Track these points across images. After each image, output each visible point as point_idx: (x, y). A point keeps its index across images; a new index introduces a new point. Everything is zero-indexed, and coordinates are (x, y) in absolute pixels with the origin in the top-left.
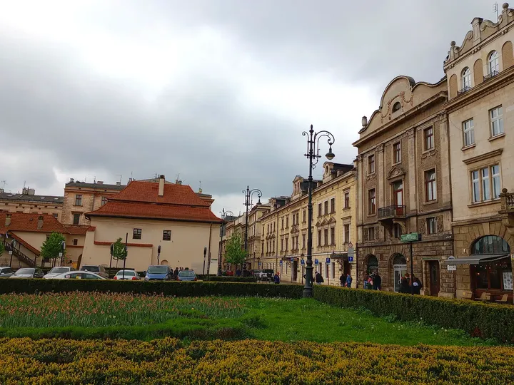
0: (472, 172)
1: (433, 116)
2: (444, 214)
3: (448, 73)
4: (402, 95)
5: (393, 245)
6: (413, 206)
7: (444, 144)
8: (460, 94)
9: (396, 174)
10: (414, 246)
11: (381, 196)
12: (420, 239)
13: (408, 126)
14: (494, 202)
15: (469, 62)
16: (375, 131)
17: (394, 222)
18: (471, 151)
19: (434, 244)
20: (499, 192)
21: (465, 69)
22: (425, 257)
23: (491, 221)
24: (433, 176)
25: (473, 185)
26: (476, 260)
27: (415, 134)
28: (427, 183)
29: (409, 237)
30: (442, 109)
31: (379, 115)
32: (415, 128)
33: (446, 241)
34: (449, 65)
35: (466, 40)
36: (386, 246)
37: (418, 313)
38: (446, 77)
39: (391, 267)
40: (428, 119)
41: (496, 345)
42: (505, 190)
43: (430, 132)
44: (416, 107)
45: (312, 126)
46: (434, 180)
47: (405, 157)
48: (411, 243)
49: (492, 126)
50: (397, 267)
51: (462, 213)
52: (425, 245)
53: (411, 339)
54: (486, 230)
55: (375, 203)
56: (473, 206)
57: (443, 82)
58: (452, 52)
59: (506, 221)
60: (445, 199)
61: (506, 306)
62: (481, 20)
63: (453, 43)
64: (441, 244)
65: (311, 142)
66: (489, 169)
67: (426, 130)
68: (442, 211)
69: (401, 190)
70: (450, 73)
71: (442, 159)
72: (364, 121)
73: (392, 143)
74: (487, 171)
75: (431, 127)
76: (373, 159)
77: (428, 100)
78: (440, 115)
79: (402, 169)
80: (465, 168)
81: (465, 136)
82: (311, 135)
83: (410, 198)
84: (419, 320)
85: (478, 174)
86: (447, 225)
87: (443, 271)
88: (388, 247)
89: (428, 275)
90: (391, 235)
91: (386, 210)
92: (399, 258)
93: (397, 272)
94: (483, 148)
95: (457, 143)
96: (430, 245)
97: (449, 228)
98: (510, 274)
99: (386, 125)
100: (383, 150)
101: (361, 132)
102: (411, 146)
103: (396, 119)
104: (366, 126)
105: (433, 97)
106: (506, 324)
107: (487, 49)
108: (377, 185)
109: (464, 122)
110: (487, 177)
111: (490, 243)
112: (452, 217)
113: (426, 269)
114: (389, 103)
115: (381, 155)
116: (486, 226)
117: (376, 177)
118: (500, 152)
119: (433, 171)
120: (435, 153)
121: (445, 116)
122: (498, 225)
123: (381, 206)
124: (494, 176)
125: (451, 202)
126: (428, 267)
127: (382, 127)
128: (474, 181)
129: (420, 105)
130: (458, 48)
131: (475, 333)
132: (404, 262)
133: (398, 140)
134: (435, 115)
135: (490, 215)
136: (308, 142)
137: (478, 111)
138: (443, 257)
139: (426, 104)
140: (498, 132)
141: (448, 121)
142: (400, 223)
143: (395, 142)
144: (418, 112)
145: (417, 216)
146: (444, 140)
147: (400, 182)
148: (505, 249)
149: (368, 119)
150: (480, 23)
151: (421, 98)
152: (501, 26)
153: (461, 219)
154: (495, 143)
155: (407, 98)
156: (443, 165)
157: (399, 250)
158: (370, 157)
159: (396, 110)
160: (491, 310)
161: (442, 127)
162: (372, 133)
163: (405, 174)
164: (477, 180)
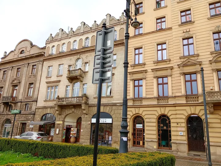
0: (48, 87)
1: (37, 61)
2: (33, 103)
3: (47, 45)
4: (26, 48)
5: (6, 114)
6: (20, 97)
7: (39, 73)
8: (50, 55)
9: (16, 82)
10: (16, 116)
11: (6, 91)
12: (20, 113)
13: (26, 62)
14: (54, 100)
15: (56, 44)
16: (10, 60)
17: (10, 104)
18: (49, 78)
19: (26, 115)
20: (56, 96)
21: (54, 46)
22: (20, 121)
23: (51, 107)
24: (32, 86)
25: (48, 92)
26: (42, 123)
27: (28, 66)
28: (29, 88)
29: (15, 111)
30: (42, 59)
31: (13, 53)
32: (29, 64)
33: (32, 114)
34: (48, 42)
35: (56, 35)
36: (3, 115)
37: (11, 148)
38: (46, 46)
39: (3, 125)
40: (36, 61)
41: (43, 160)
42: (58, 96)
43: (35, 67)
44: (31, 55)
46: (32, 88)
47: (22, 75)
48: (16, 114)
49: (59, 71)
50: (6, 125)
51: (41, 103)
52: (22, 116)
53: (5, 160)
54: (48, 111)
55: (2, 94)
56: (45, 101)
57: (44, 48)
58: (50, 38)
59: (56, 108)
60: (35, 96)
61: (50, 142)
62: (63, 30)
63: (51, 35)
64: (29, 115)
66: (51, 87)
67: (33, 66)
68: (33, 101)
69: (16, 90)
70: (48, 46)
71: (37, 80)
72: (5, 54)
73: (17, 67)
74: (54, 87)
75: (36, 65)
76: (6, 72)
77: (37, 54)
78: (40, 61)
79: (19, 80)
80: (46, 85)
81: (48, 72)
83: (20, 94)
84: (12, 150)
85: (50, 88)
86: (34, 108)
87: (28, 128)
88: (4, 116)
89: (21, 129)
90: (7, 110)
91: (7, 98)
92: (8, 121)
93: (6, 128)
94: (54, 79)
95: (44, 74)
96: (24, 116)
97: (34, 109)
98: (54, 129)
99: (16, 58)
100: (12, 69)
101: (2, 58)
102: (25, 71)
103: (21, 57)
104: (5, 57)
105: (39, 53)
106: (48, 150)
107: (63, 42)
108: (5, 85)
109: (49, 67)
110: (53, 90)
111: (49, 116)
112: (37, 104)
113: (20, 126)
114: (19, 49)
115: (10, 72)
116: (49, 109)
117: (5, 81)
118: (59, 81)
119: (33, 83)
120: (35, 76)
121: (42, 62)
122: (53, 109)
123: (5, 95)
124: (55, 90)
125: (37, 98)
126: (21, 125)
127: (13, 59)
128: (48, 91)
129: (33, 54)
130: (52, 37)
131: (35, 155)
132: (10, 123)
133: (20, 67)
134: (38, 61)
135: (51, 105)
137: (55, 63)
138: (29, 121)
139: (35, 55)
140: (60, 74)
141: (43, 64)
142: (13, 105)
143: (18, 67)
144: (31, 57)
145: (21, 102)
146: (40, 72)
147: (17, 86)
148: (54, 119)
149: (7, 53)
150: (62, 31)
151: (34, 52)
152: (69, 35)
153: (40, 105)
154: (58, 77)
155: (28, 50)
156: (37, 82)
157: (9, 117)
158: (4, 71)
159: (22, 53)
160: (43, 144)
161: (40, 66)
162: (8, 60)
163: (20, 83)
164: (49, 91)
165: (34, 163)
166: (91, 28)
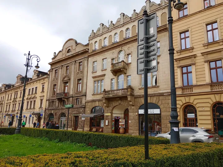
0: (95, 81)
1: (83, 58)
2: (83, 97)
3: (90, 41)
4: (72, 46)
5: (61, 109)
6: (71, 93)
7: (86, 69)
8: (93, 51)
9: (66, 79)
10: (70, 109)
11: (59, 88)
12: (73, 107)
13: (73, 60)
14: (101, 94)
15: (98, 39)
16: (59, 59)
17: (63, 99)
18: (95, 73)
19: (78, 109)
20: (103, 90)
21: (96, 42)
22: (74, 114)
23: (99, 100)
24: (81, 82)
25: (94, 87)
26: (92, 115)
27: (75, 63)
28: (78, 84)
29: (69, 106)
30: (86, 55)
31: (61, 53)
32: (75, 61)
33: (82, 108)
34: (91, 38)
35: (97, 31)
36: (58, 109)
37: (68, 138)
38: (89, 43)
39: (59, 118)
40: (81, 58)
41: (96, 149)
42: (105, 90)
43: (81, 64)
44: (77, 53)
45: (29, 52)
46: (81, 83)
47: (70, 73)
48: (69, 108)
49: (103, 65)
50: (61, 119)
51: (89, 97)
52: (74, 109)
53: (64, 149)
54: (97, 104)
55: (56, 91)
56: (93, 95)
57: (88, 45)
58: (92, 34)
59: (104, 101)
60: (84, 91)
61: (101, 133)
62: (103, 24)
63: (93, 31)
64: (80, 109)
65: (28, 59)
66: (97, 82)
67: (79, 63)
68: (82, 96)
69: (67, 86)
70: (91, 42)
71: (84, 75)
72: (55, 55)
73: (66, 66)
74: (100, 81)
75: (82, 62)
76: (57, 71)
77: (82, 51)
78: (85, 57)
79: (69, 77)
80: (92, 80)
81: (93, 67)
82: (29, 56)
83: (71, 89)
84: (68, 141)
85: (96, 82)
86: (84, 102)
87: (80, 120)
88: (59, 110)
89: (74, 122)
90: (61, 105)
91: (60, 94)
92: (63, 115)
93: (62, 121)
94: (99, 73)
95: (90, 70)
96: (76, 109)
97: (84, 103)
98: (103, 121)
99: (64, 57)
100: (62, 68)
101: (53, 59)
102: (73, 68)
103: (68, 56)
104: (55, 57)
105: (83, 50)
106: (100, 140)
107: (104, 36)
108: (57, 83)
109: (94, 62)
110: (99, 84)
111: (98, 109)
112: (86, 98)
113: (73, 119)
114: (66, 49)
115: (60, 70)
116: (97, 102)
117: (57, 79)
118: (104, 75)
119: (80, 79)
120: (82, 72)
121: (87, 58)
122: (101, 102)
123: (58, 92)
124: (102, 84)
125: (86, 92)
126: (74, 118)
127: (62, 58)
128: (95, 85)
129: (78, 52)
130: (94, 33)
131: (89, 144)
132: (65, 116)
133: (68, 65)
134: (84, 57)
135: (99, 98)
136: (27, 59)
137: (99, 58)
138: (81, 114)
139: (80, 52)
140: (105, 68)
141: (88, 60)
142: (66, 100)
143: (67, 65)
144: (77, 55)
145: (73, 97)
146: (86, 68)
147: (67, 82)
148: (103, 111)
149: (57, 54)
150: (103, 26)
151: (79, 49)
152: (109, 29)
153: (89, 99)
154: (103, 71)
155: (74, 48)
156: (84, 77)
157: (64, 111)
158: (56, 70)
159: (69, 52)
160: (95, 135)
161: (86, 62)
162: (57, 60)
163: (69, 79)
164: (96, 85)
165: (90, 152)
166: (131, 18)
